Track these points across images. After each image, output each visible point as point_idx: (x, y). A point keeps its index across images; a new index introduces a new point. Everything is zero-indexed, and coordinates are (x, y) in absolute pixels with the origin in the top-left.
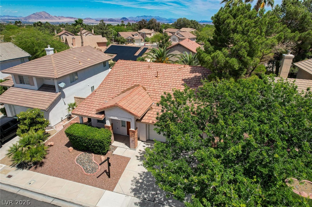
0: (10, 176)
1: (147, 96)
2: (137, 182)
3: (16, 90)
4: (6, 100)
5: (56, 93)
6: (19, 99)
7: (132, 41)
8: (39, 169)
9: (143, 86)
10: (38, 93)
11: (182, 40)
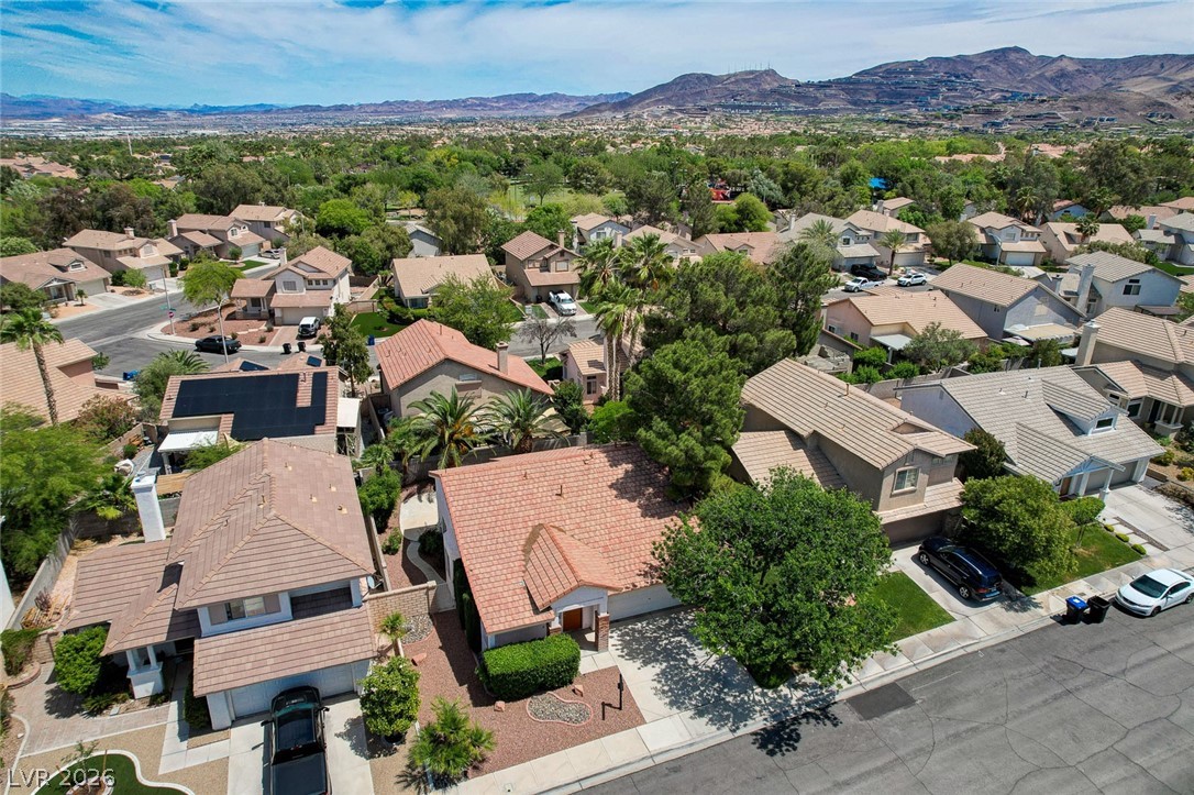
5: (359, 607)
7: (68, 292)
9: (552, 524)
10: (304, 626)
11: (318, 282)
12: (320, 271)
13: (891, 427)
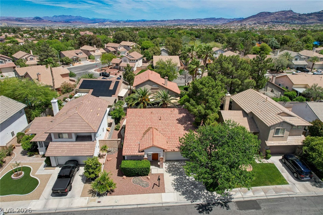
0: (99, 202)
2: (175, 185)
3: (57, 144)
5: (93, 141)
6: (66, 151)
8: (113, 193)
9: (155, 128)
10: (78, 144)
11: (132, 60)
12: (133, 58)
13: (277, 113)
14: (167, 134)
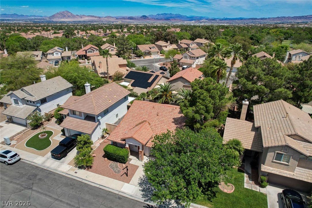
0: (76, 173)
1: (150, 129)
2: (142, 180)
3: (71, 119)
4: (66, 125)
5: (96, 122)
7: (149, 53)
8: (90, 169)
9: (149, 122)
10: (84, 122)
11: (193, 57)
12: (194, 55)
14: (157, 130)
